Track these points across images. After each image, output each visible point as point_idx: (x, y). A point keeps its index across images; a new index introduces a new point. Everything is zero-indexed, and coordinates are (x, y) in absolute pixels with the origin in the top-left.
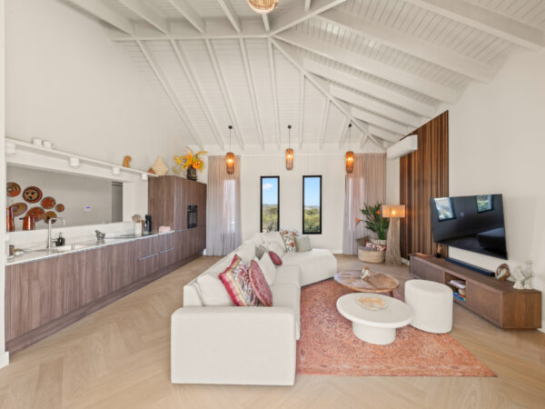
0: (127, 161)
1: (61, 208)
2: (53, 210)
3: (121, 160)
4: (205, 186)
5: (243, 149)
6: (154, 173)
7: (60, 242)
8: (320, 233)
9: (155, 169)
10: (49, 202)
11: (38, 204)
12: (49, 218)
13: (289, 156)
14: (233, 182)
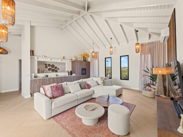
0: (64, 58)
1: (58, 69)
2: (57, 69)
3: (62, 58)
4: (89, 63)
5: (99, 49)
6: (72, 60)
7: (47, 76)
8: (128, 80)
9: (72, 59)
10: (56, 68)
11: (54, 68)
12: (56, 71)
13: (111, 50)
14: (97, 61)
